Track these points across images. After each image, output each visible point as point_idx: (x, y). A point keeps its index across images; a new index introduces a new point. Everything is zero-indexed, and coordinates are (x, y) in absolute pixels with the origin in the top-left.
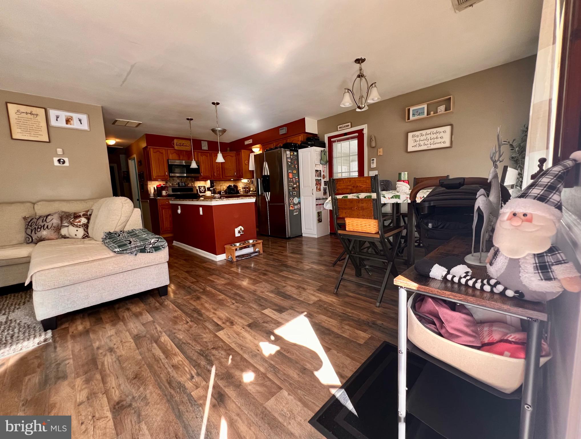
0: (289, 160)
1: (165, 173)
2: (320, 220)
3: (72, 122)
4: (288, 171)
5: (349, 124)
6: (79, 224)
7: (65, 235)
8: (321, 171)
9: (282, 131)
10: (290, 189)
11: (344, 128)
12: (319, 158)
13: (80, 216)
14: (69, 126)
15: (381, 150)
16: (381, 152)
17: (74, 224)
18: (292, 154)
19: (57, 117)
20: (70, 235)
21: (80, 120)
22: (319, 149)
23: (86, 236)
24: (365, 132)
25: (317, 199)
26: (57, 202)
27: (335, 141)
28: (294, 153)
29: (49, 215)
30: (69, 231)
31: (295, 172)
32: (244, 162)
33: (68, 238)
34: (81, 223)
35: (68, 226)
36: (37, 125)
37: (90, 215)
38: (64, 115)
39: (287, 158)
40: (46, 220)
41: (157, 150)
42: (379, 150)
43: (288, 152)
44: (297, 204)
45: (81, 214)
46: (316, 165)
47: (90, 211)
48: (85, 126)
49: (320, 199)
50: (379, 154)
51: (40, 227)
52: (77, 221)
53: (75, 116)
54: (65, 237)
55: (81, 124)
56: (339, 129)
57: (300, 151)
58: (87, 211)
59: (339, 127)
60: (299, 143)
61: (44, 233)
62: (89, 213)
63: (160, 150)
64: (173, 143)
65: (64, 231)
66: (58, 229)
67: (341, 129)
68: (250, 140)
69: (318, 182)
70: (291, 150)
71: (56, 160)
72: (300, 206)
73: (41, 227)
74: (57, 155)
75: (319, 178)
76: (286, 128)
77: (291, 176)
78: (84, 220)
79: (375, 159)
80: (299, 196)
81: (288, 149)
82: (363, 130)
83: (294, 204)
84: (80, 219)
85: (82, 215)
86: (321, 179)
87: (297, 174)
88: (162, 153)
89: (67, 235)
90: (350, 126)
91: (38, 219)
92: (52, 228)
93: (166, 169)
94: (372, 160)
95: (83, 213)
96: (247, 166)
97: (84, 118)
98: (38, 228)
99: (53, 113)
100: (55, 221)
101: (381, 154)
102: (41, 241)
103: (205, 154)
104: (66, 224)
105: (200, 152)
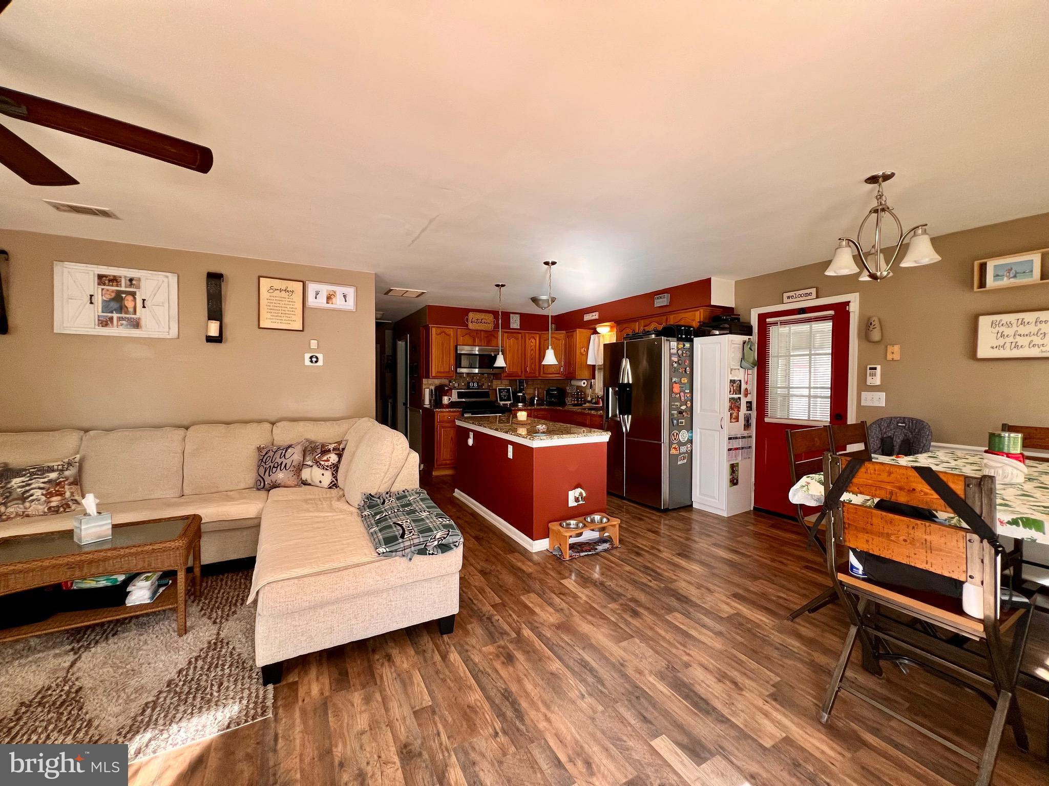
0: (675, 359)
1: (450, 368)
2: (734, 482)
3: (334, 300)
4: (671, 379)
5: (814, 291)
6: (326, 464)
7: (306, 480)
8: (740, 381)
9: (661, 300)
10: (673, 415)
11: (798, 299)
12: (740, 356)
13: (329, 451)
14: (330, 306)
15: (897, 348)
16: (895, 352)
17: (320, 464)
18: (681, 346)
19: (317, 294)
20: (312, 480)
21: (345, 296)
22: (739, 339)
23: (334, 485)
24: (854, 309)
25: (730, 439)
26: (302, 423)
27: (775, 323)
28: (684, 345)
29: (290, 446)
30: (313, 474)
31: (685, 380)
32: (579, 350)
33: (309, 485)
34: (330, 463)
35: (312, 466)
36: (291, 306)
37: (343, 449)
38: (325, 289)
39: (671, 355)
40: (284, 455)
41: (442, 330)
42: (890, 349)
43: (674, 344)
44: (684, 444)
45: (331, 447)
46: (731, 370)
47: (344, 443)
48: (350, 305)
49: (736, 438)
50: (889, 357)
51: (276, 466)
52: (325, 458)
53: (340, 290)
54: (305, 483)
55: (346, 301)
56: (785, 300)
57: (696, 340)
58: (339, 443)
59: (785, 295)
60: (695, 324)
61: (280, 476)
62: (341, 447)
63: (447, 330)
64: (467, 319)
65: (306, 474)
66: (299, 468)
67: (791, 300)
68: (594, 314)
69: (734, 405)
70: (679, 340)
71: (307, 356)
72: (691, 446)
73: (278, 466)
74: (310, 349)
75: (736, 396)
76: (667, 296)
77: (676, 389)
78: (333, 458)
79: (879, 367)
80: (690, 428)
81: (674, 337)
82: (848, 303)
83: (681, 444)
84: (328, 456)
85: (332, 449)
86: (740, 398)
87: (688, 386)
88: (449, 335)
89: (309, 481)
90: (814, 295)
91: (275, 452)
92: (292, 469)
93: (452, 361)
94: (871, 369)
95: (333, 446)
96: (584, 357)
97: (350, 292)
98: (274, 467)
99: (312, 288)
100: (295, 456)
101: (897, 357)
102: (275, 488)
103: (515, 335)
104: (310, 463)
105: (506, 332)
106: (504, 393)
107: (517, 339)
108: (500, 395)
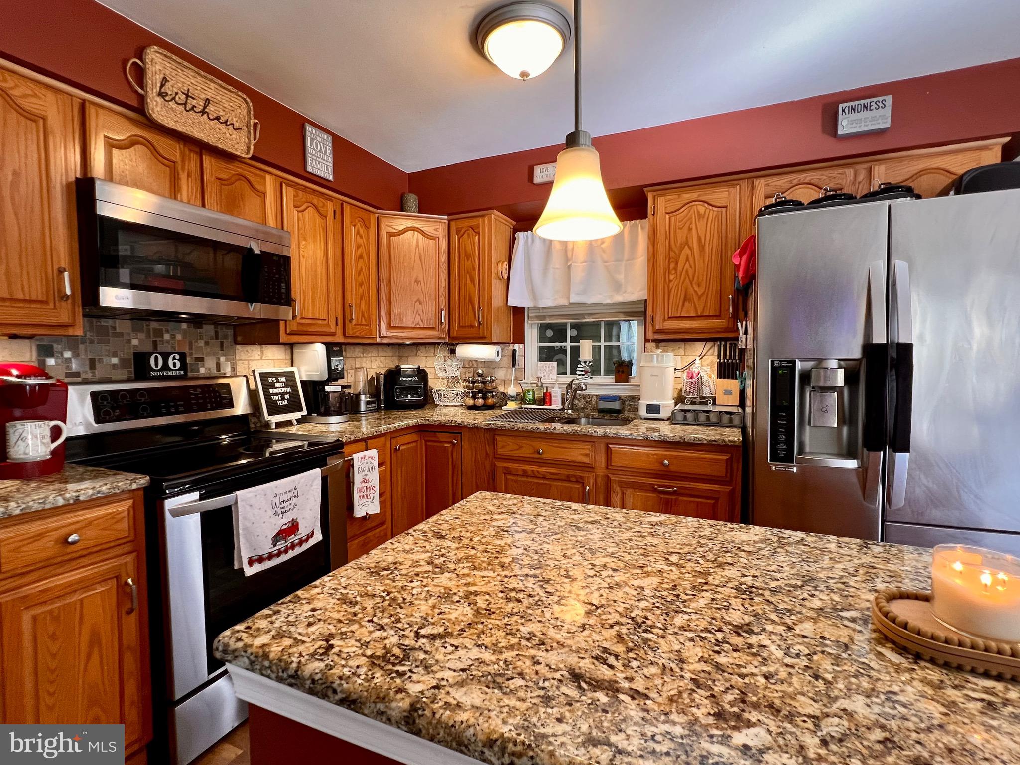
9: (858, 115)
32: (495, 266)
64: (140, 73)
76: (886, 105)
88: (32, 118)
96: (499, 286)
103: (316, 199)
105: (290, 184)
106: (280, 388)
107: (323, 216)
108: (268, 396)
